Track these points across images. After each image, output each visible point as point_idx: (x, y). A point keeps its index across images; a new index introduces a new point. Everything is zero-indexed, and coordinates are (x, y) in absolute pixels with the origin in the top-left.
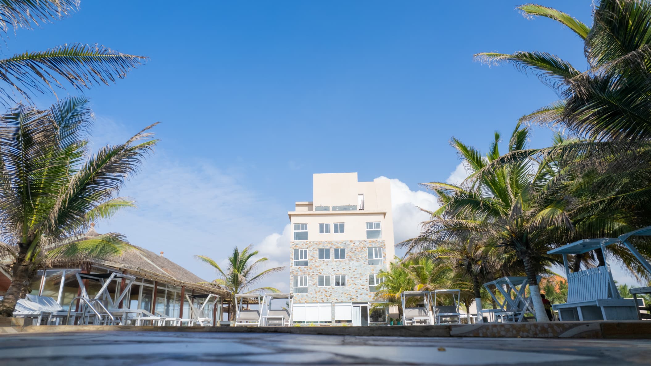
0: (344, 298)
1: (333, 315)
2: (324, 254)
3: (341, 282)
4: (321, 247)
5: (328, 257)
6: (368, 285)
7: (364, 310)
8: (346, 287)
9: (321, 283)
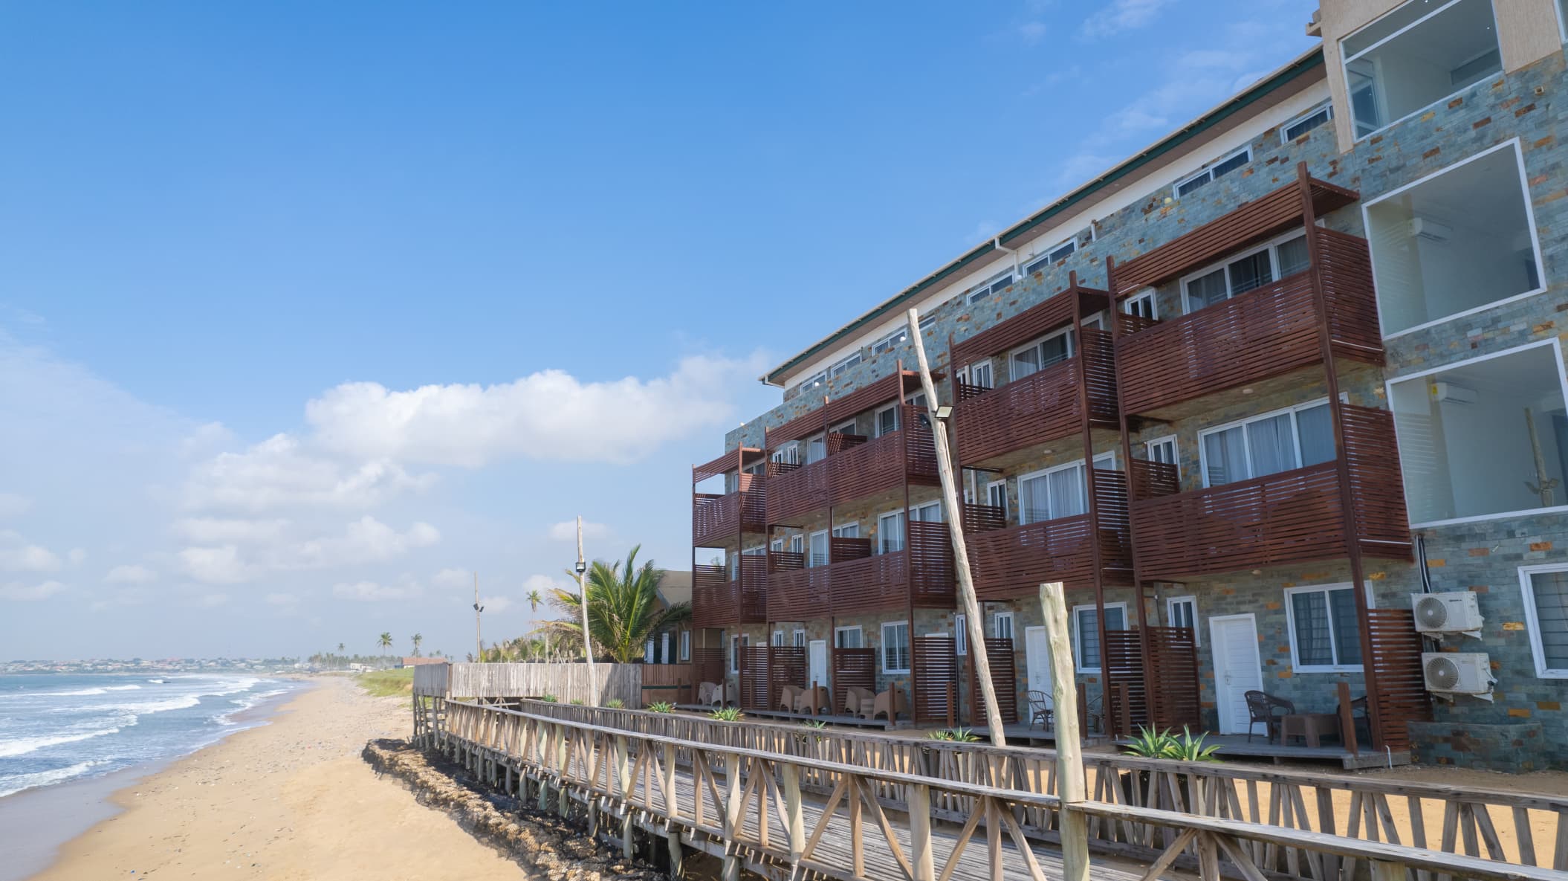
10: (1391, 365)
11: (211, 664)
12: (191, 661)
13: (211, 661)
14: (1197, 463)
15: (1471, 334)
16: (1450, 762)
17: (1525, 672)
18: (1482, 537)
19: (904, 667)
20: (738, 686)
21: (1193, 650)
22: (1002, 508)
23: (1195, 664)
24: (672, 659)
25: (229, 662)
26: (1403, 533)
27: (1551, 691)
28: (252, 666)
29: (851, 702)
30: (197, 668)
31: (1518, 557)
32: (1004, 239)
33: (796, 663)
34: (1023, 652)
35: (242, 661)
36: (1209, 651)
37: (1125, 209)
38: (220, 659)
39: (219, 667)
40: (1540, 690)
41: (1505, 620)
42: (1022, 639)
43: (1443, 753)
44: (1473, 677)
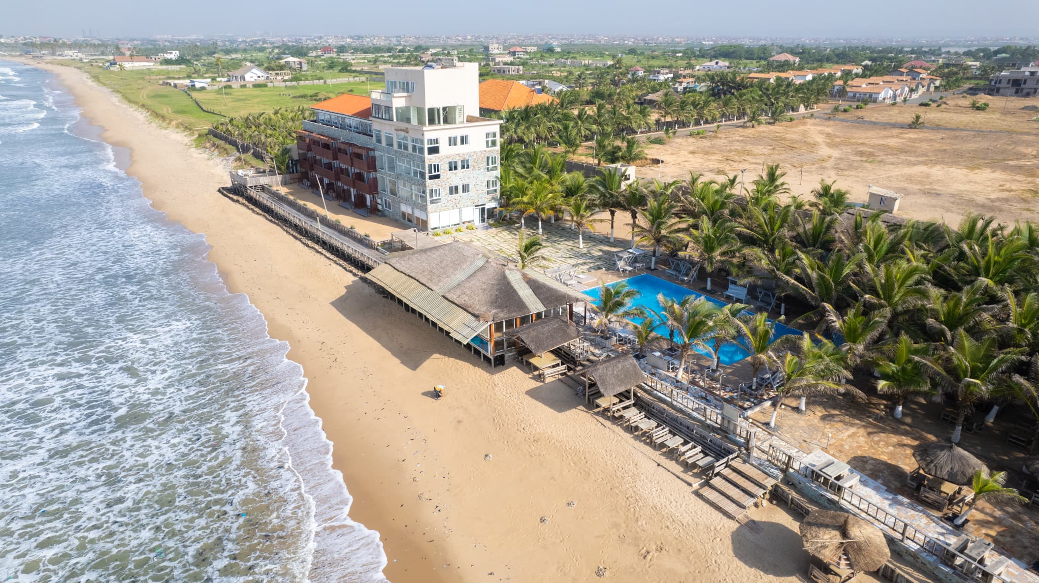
0: (469, 203)
1: (460, 218)
2: (453, 167)
3: (466, 188)
4: (450, 160)
5: (456, 168)
6: (486, 190)
7: (483, 210)
8: (471, 193)
9: (451, 193)
10: (377, 172)
15: (381, 172)
18: (382, 193)
20: (311, 182)
21: (365, 197)
23: (365, 199)
26: (378, 191)
31: (383, 197)
36: (367, 198)
41: (383, 202)
43: (377, 215)
44: (380, 207)
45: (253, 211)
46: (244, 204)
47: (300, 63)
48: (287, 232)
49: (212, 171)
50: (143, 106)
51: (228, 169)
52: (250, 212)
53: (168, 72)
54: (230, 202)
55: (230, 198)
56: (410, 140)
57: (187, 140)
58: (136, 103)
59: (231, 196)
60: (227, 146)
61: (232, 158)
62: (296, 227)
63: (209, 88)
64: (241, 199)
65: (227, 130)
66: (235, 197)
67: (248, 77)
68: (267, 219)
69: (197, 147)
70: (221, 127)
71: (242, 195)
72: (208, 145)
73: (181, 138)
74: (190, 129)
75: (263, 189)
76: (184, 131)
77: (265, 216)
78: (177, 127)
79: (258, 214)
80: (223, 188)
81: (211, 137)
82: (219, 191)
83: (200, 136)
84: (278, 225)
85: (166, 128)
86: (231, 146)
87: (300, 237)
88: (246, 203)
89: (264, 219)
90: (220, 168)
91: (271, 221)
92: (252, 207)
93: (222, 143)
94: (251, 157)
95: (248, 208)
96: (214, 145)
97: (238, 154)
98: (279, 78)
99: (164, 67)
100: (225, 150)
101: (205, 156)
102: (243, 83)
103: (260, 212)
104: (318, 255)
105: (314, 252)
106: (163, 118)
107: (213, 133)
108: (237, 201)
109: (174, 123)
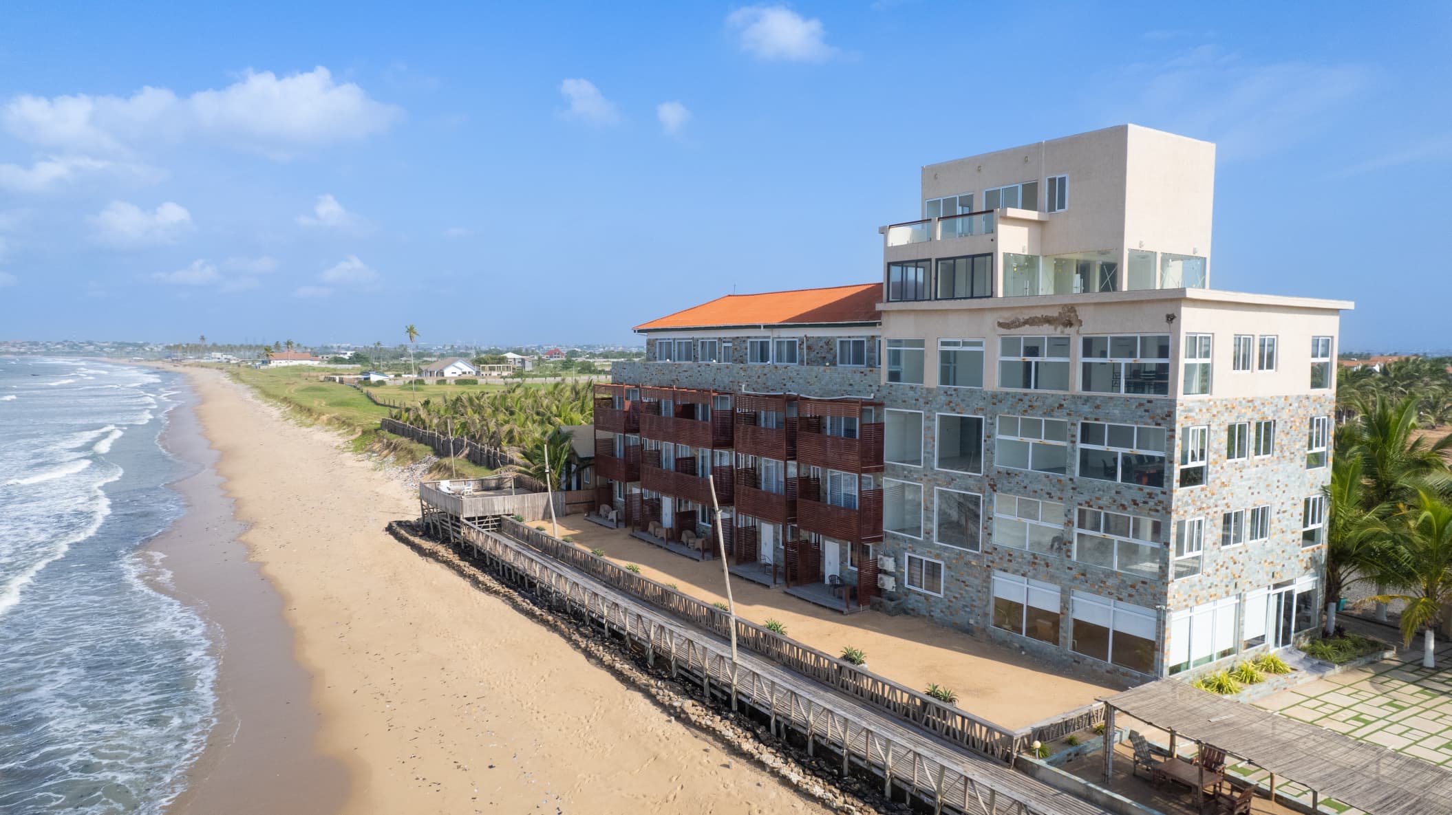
3: (1259, 523)
10: (885, 473)
11: (58, 346)
12: (36, 344)
13: (58, 344)
14: (826, 480)
15: (906, 472)
16: (878, 610)
17: (903, 585)
18: (899, 539)
19: (710, 523)
20: (624, 511)
21: (819, 550)
22: (755, 468)
23: (820, 556)
24: (579, 488)
25: (76, 345)
26: (881, 532)
27: (907, 591)
28: (102, 349)
29: (684, 538)
30: (44, 350)
31: (906, 549)
32: (765, 327)
33: (656, 508)
34: (760, 533)
35: (90, 343)
36: (824, 553)
37: (819, 337)
38: (66, 341)
39: (67, 349)
40: (905, 591)
41: (901, 567)
42: (760, 527)
43: (877, 607)
44: (889, 584)
45: (476, 582)
46: (448, 564)
47: (523, 360)
48: (589, 654)
49: (380, 490)
50: (285, 399)
51: (413, 486)
52: (465, 584)
53: (335, 369)
54: (415, 556)
55: (414, 546)
56: (1077, 346)
57: (340, 441)
58: (275, 397)
59: (417, 540)
60: (415, 446)
61: (423, 467)
62: (616, 638)
63: (389, 383)
64: (441, 550)
65: (418, 418)
66: (427, 545)
67: (448, 373)
68: (516, 607)
69: (356, 450)
70: (405, 415)
71: (445, 541)
72: (377, 446)
73: (333, 438)
74: (349, 425)
75: (499, 524)
76: (339, 428)
77: (510, 599)
78: (329, 422)
79: (488, 590)
80: (399, 523)
81: (385, 432)
82: (390, 529)
83: (364, 433)
84: (554, 628)
85: (311, 425)
86: (422, 446)
87: (642, 679)
88: (456, 559)
89: (507, 609)
90: (396, 483)
91: (530, 614)
92: (472, 570)
93: (404, 441)
94: (465, 462)
95: (461, 573)
96: (388, 445)
97: (435, 459)
98: (494, 374)
99: (332, 366)
100: (410, 452)
101: (370, 464)
102: (440, 378)
103: (496, 585)
104: (741, 768)
105: (719, 755)
106: (310, 411)
107: (392, 426)
108: (433, 555)
109: (324, 418)
